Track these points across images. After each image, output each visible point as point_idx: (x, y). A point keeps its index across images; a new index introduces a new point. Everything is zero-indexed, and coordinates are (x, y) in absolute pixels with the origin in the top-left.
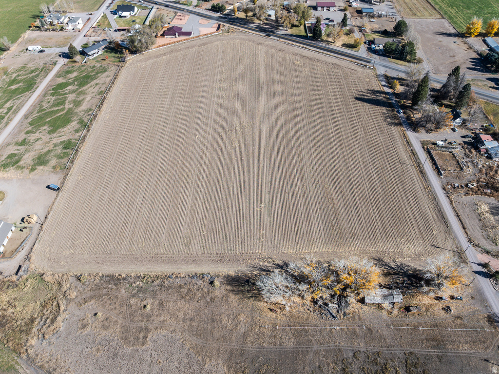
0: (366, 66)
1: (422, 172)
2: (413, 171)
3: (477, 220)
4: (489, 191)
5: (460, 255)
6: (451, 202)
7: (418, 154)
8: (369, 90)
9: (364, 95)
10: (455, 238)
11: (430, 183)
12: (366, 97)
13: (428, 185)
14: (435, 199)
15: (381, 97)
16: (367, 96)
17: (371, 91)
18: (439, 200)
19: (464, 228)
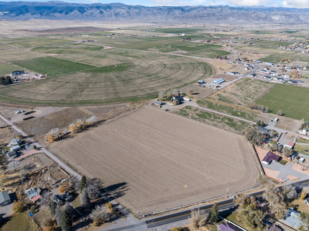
0: (146, 216)
1: (68, 165)
2: (72, 163)
3: (42, 160)
4: (36, 172)
5: (47, 148)
6: (53, 161)
7: (73, 171)
8: (124, 194)
9: (123, 188)
10: (50, 152)
11: (64, 163)
12: (121, 187)
13: (64, 161)
14: (60, 158)
15: (112, 194)
16: (121, 189)
17: (122, 195)
18: (58, 159)
19: (47, 156)
